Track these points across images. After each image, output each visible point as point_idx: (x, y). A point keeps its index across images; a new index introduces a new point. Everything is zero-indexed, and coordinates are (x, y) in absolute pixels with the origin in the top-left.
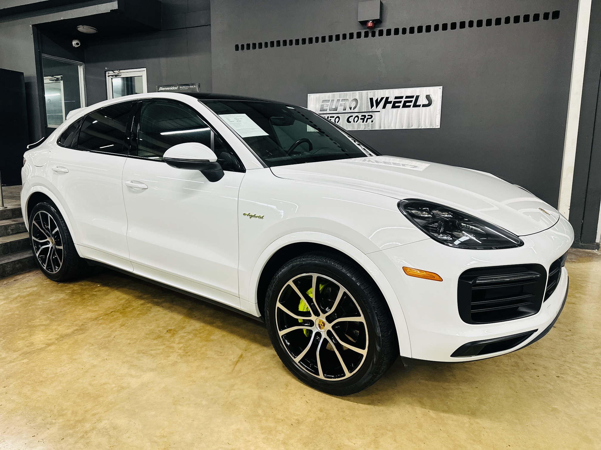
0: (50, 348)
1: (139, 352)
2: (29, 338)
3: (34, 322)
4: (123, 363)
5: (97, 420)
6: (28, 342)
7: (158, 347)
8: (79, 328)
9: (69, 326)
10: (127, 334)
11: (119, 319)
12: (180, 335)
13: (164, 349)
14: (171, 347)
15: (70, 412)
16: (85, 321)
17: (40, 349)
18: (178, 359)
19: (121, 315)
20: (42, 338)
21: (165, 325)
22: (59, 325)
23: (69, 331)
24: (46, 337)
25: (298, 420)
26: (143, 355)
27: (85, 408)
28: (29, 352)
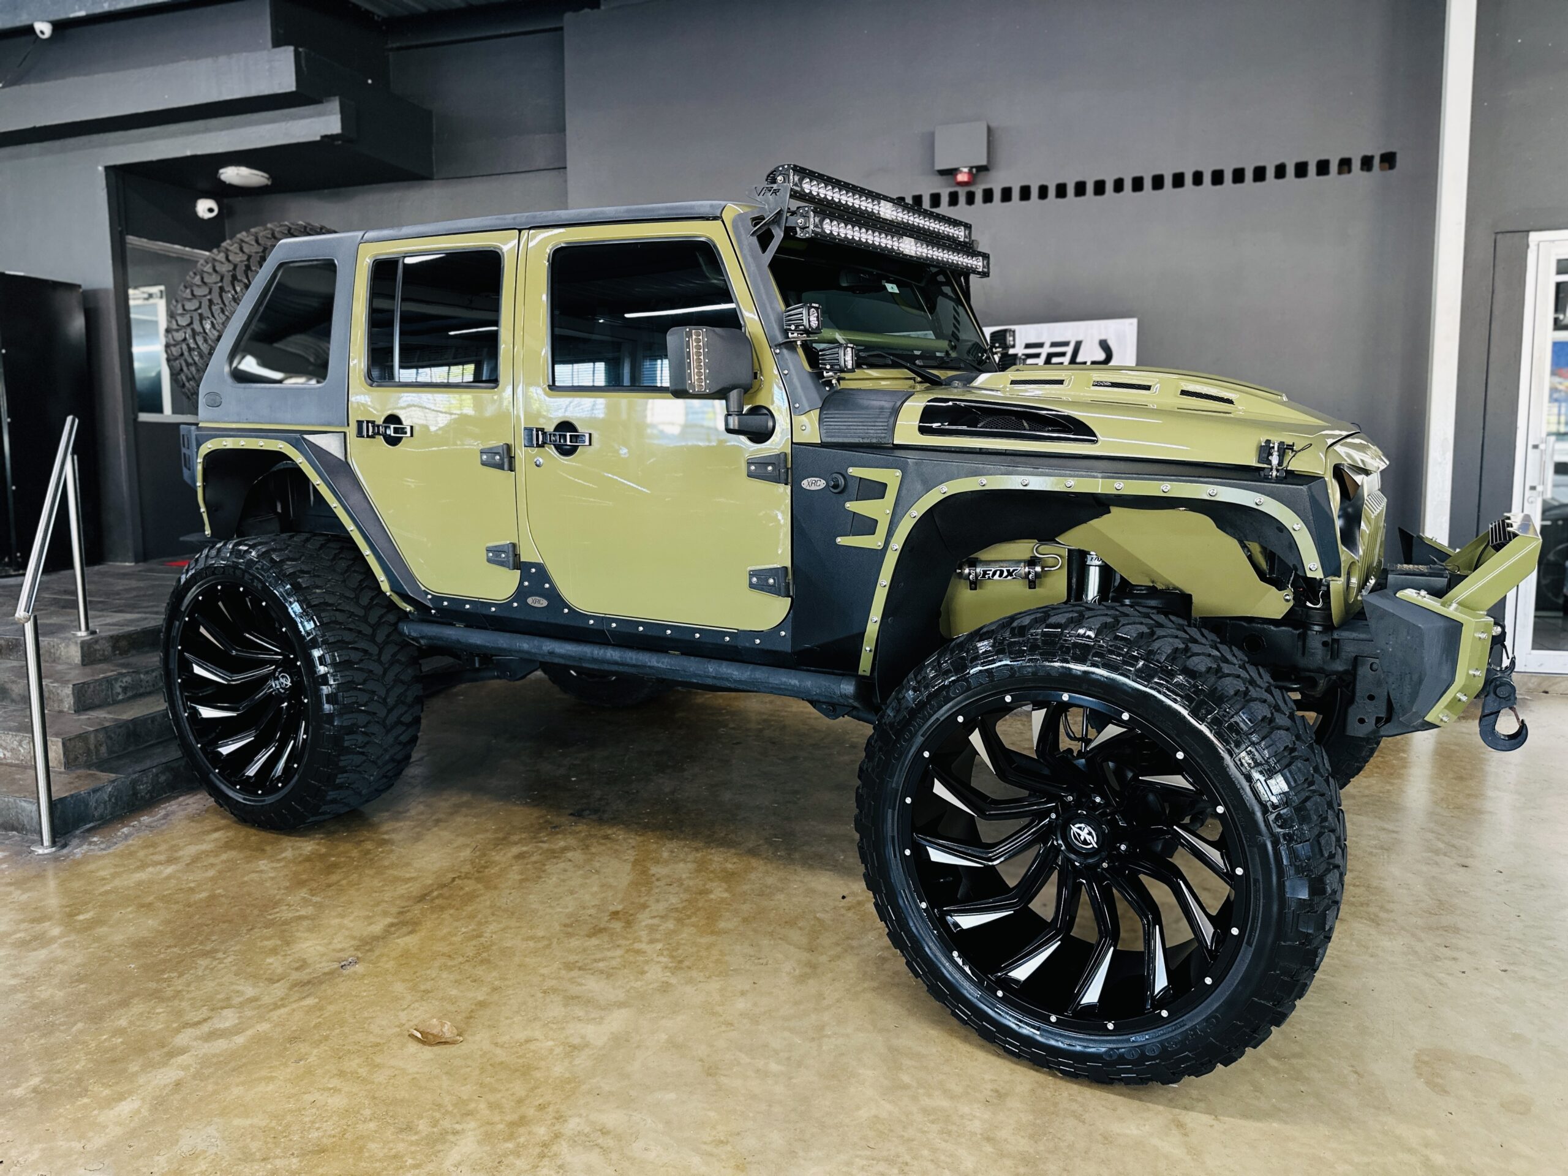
1: (569, 967)
2: (286, 948)
3: (277, 912)
4: (545, 992)
5: (555, 1118)
6: (289, 959)
7: (609, 954)
8: (395, 921)
9: (369, 917)
10: (518, 928)
11: (481, 895)
12: (644, 924)
13: (622, 956)
14: (638, 952)
15: (483, 1106)
16: (400, 903)
17: (331, 973)
18: (669, 977)
19: (480, 886)
20: (318, 948)
21: (597, 903)
22: (342, 916)
23: (377, 928)
24: (328, 944)
26: (581, 972)
27: (513, 1094)
28: (309, 982)
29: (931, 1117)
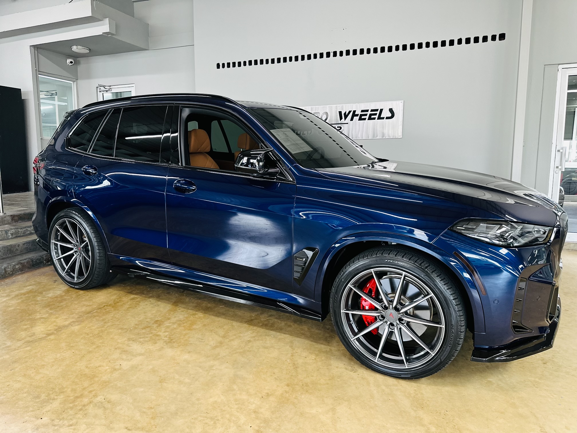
0: (49, 337)
1: (129, 339)
2: (30, 329)
3: (35, 316)
4: (115, 349)
5: (94, 395)
6: (29, 332)
7: (147, 336)
8: (76, 320)
9: (66, 319)
10: (119, 324)
11: (111, 312)
12: (165, 325)
13: (150, 337)
14: (158, 336)
15: (69, 390)
16: (80, 314)
17: (41, 338)
18: (164, 345)
19: (112, 309)
20: (42, 329)
21: (152, 317)
22: (57, 318)
23: (67, 323)
24: (46, 328)
25: (268, 393)
26: (133, 342)
27: (82, 386)
28: (31, 341)
29: (238, 402)
